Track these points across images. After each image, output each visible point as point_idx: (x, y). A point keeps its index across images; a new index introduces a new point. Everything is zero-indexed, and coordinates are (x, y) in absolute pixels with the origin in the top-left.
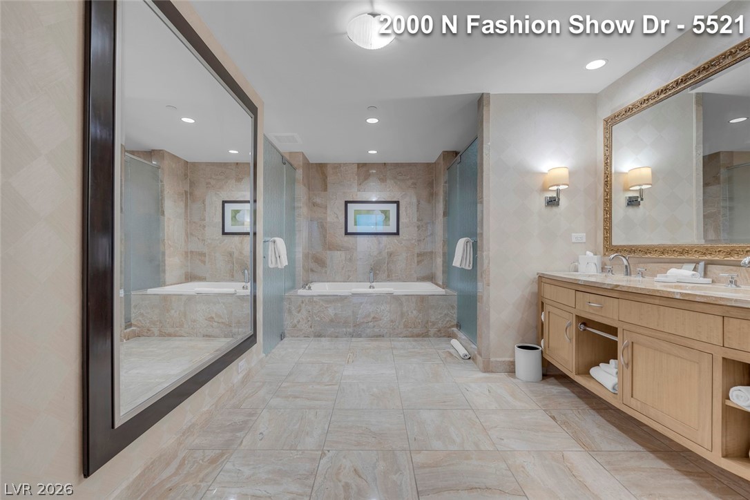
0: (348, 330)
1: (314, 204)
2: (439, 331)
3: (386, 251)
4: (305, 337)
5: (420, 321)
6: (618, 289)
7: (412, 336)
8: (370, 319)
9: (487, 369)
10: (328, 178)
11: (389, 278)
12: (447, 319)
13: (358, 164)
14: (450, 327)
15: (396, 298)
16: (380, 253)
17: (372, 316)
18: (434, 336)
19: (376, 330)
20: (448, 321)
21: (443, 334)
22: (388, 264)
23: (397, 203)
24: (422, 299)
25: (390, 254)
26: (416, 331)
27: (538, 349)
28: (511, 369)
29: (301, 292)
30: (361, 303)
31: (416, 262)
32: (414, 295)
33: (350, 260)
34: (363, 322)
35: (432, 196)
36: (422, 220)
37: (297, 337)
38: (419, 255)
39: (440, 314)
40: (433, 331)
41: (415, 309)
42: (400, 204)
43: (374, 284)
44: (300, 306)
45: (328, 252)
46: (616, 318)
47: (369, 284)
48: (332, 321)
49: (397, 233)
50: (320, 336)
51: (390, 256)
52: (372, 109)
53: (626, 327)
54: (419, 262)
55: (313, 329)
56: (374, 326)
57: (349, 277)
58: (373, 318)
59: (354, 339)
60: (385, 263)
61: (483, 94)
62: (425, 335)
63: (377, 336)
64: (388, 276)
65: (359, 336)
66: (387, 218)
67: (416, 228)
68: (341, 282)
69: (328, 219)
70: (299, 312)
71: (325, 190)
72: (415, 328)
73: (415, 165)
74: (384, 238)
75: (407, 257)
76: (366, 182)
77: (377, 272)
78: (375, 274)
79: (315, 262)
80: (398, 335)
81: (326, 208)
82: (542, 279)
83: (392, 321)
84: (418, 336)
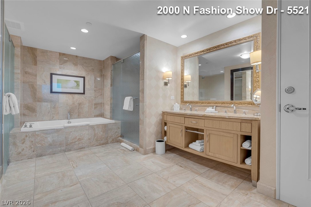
0: (62, 148)
1: (26, 73)
2: (113, 140)
3: (77, 102)
4: (28, 159)
5: (104, 137)
6: (205, 116)
7: (100, 145)
8: (76, 140)
9: (145, 153)
10: (38, 58)
11: (79, 116)
12: (117, 134)
13: (60, 53)
14: (118, 138)
15: (92, 127)
16: (73, 104)
17: (78, 138)
18: (110, 143)
19: (80, 145)
20: (117, 135)
21: (115, 141)
22: (78, 109)
23: (84, 78)
24: (105, 126)
25: (80, 104)
26: (102, 142)
27: (163, 141)
28: (154, 151)
29: (23, 129)
30: (71, 132)
31: (94, 108)
32: (101, 125)
33: (54, 108)
34: (72, 142)
35: (102, 76)
36: (97, 87)
37: (22, 160)
38: (95, 104)
39: (113, 132)
40: (110, 140)
41: (101, 132)
42: (86, 78)
43: (71, 120)
44: (24, 139)
45: (38, 103)
46: (203, 126)
47: (67, 121)
48: (50, 145)
49: (84, 93)
50: (41, 155)
51: (80, 105)
52: (88, 24)
53: (207, 129)
54: (95, 108)
55: (35, 153)
56: (79, 144)
57: (53, 117)
58: (78, 139)
59: (66, 153)
60: (76, 109)
61: (144, 34)
62: (106, 143)
63: (81, 149)
64: (79, 115)
65: (70, 150)
66: (78, 85)
67: (94, 91)
68: (47, 121)
69: (38, 83)
70: (23, 143)
71: (36, 64)
72: (101, 140)
73: (94, 60)
74: (76, 96)
75: (89, 105)
76: (65, 64)
77: (72, 114)
78: (71, 115)
79: (27, 109)
80: (93, 146)
81: (36, 76)
82: (164, 113)
83: (89, 139)
84: (103, 144)
